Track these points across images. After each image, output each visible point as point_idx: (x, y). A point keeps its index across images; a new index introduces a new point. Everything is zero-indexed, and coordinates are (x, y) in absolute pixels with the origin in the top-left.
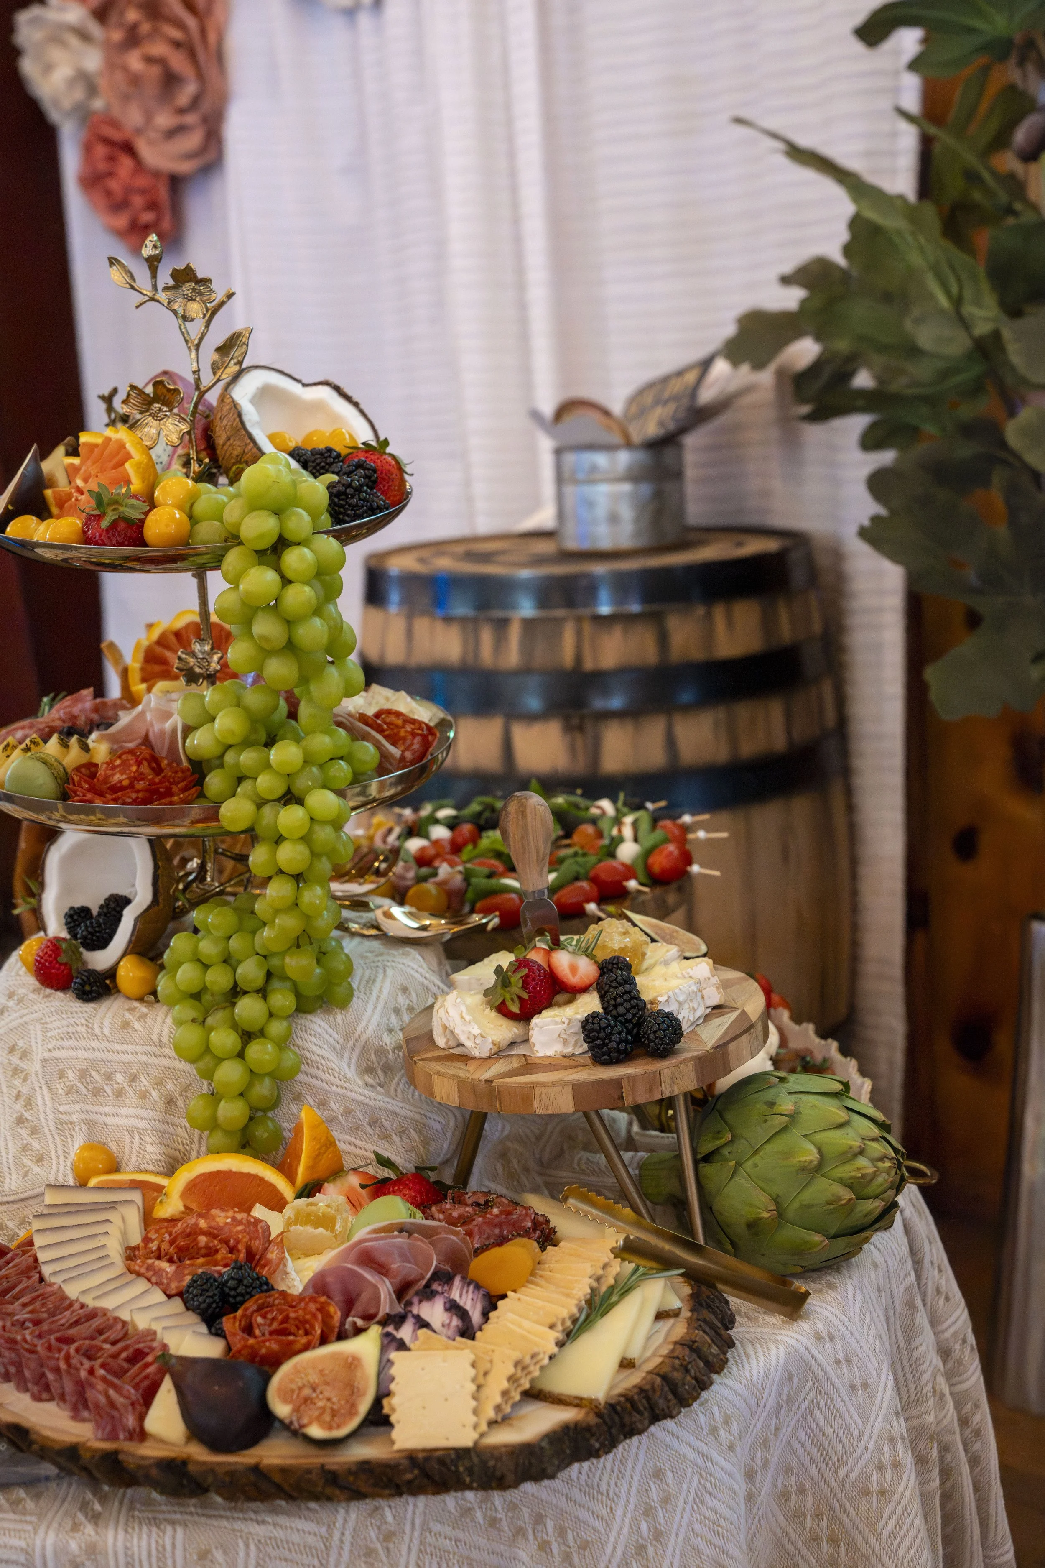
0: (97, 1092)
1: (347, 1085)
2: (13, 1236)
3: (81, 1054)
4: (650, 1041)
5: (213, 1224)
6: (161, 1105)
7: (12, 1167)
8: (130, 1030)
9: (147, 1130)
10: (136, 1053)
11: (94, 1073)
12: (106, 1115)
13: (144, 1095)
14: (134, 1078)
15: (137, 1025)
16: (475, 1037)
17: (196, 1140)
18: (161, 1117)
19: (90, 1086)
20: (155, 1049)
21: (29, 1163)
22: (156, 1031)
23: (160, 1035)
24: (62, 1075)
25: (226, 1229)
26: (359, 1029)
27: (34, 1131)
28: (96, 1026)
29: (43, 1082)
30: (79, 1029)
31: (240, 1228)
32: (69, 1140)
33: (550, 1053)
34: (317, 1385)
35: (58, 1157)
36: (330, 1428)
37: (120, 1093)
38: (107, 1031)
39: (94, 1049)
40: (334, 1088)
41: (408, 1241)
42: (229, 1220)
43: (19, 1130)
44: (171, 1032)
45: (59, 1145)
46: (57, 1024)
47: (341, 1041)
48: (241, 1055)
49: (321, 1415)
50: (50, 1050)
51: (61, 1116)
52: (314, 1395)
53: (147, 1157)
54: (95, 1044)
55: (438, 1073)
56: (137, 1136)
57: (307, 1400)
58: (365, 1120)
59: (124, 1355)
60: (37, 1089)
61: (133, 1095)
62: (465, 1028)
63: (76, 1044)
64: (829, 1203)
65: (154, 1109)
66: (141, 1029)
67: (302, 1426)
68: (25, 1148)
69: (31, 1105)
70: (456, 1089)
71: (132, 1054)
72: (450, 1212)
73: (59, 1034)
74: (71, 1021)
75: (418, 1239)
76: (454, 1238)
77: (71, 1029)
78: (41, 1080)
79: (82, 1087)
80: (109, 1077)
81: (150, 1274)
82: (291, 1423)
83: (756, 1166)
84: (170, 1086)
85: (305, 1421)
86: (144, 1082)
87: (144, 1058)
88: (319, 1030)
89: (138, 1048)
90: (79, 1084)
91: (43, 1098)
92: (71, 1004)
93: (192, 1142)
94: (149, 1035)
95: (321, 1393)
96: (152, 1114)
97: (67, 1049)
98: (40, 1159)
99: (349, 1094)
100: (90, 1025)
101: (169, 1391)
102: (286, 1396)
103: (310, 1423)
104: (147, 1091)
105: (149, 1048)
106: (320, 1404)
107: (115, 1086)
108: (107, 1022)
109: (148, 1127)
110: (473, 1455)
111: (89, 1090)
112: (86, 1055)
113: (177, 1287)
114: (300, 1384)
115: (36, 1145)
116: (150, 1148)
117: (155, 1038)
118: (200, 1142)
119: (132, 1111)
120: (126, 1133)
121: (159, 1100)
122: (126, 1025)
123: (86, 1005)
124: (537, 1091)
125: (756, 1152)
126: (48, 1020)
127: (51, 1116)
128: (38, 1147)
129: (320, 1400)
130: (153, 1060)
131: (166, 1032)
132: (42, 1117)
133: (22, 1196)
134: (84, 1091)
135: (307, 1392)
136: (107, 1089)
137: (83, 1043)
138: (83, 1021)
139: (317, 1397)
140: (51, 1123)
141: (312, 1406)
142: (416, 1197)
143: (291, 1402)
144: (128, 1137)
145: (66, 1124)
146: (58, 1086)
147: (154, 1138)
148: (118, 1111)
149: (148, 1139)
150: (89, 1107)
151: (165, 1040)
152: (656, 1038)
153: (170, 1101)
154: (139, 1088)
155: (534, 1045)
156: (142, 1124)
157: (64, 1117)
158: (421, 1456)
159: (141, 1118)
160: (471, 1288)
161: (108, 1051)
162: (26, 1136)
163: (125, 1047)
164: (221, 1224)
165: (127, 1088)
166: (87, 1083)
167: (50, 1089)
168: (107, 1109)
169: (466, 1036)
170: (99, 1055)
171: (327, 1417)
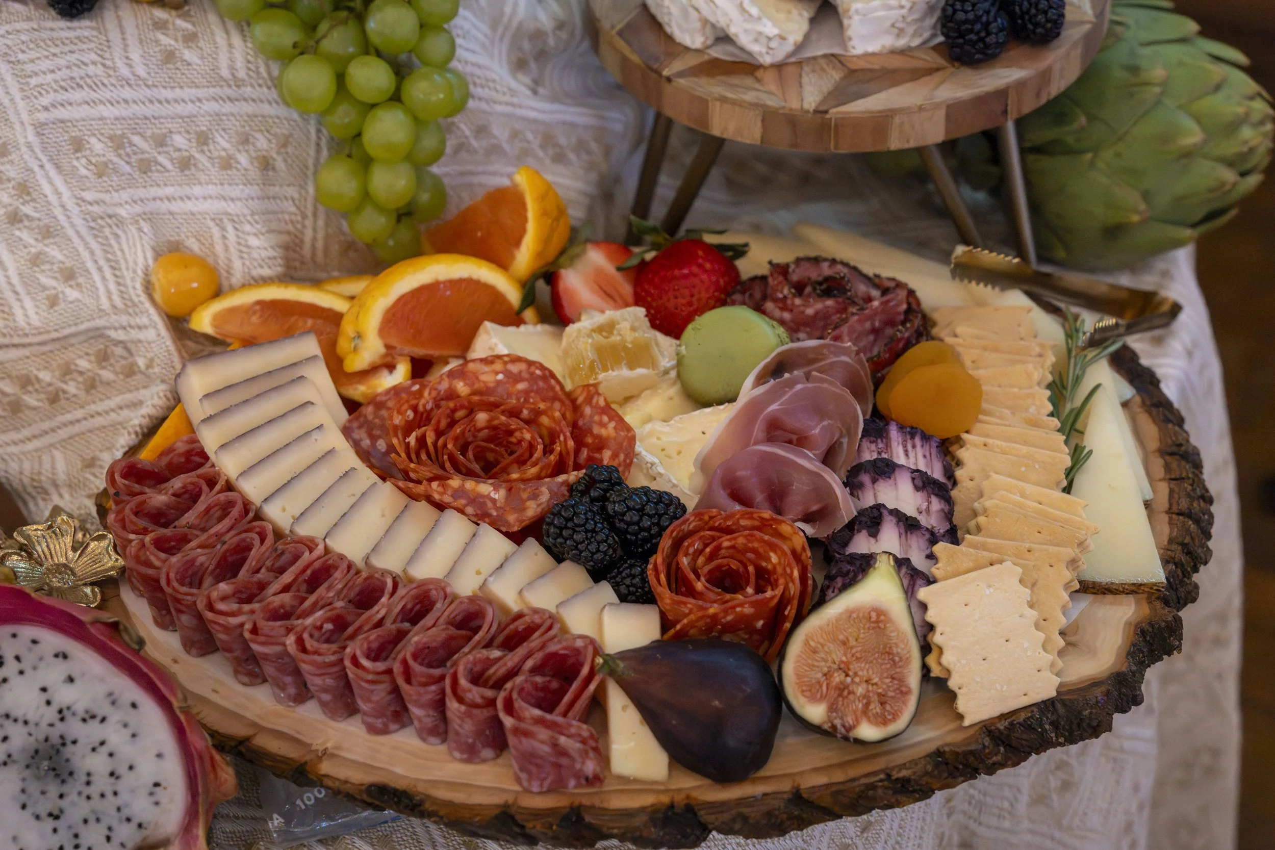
0: (146, 166)
1: (515, 100)
2: (57, 394)
3: (108, 112)
4: (1036, 25)
5: (477, 386)
6: (254, 173)
7: (19, 289)
8: (179, 65)
9: (244, 216)
10: (200, 100)
11: (136, 139)
12: (169, 199)
13: (227, 164)
14: (203, 139)
15: (188, 55)
16: (769, 39)
17: (309, 213)
18: (259, 193)
19: (134, 159)
20: (228, 91)
21: (51, 283)
22: (224, 63)
23: (232, 68)
24: (78, 145)
25: (500, 390)
26: (508, 10)
27: (48, 233)
28: (120, 64)
29: (45, 160)
30: (91, 69)
31: (521, 386)
32: (113, 242)
33: (872, 48)
34: (847, 664)
35: (100, 269)
36: (885, 722)
37: (185, 164)
38: (141, 71)
39: (126, 101)
40: (498, 108)
41: (809, 385)
42: (500, 377)
43: (18, 233)
44: (249, 62)
45: (99, 253)
46: (45, 65)
47: (488, 32)
48: (396, 97)
49: (867, 705)
50: (46, 109)
51: (90, 208)
52: (849, 680)
53: (255, 255)
54: (127, 93)
55: (723, 100)
56: (230, 229)
57: (843, 690)
58: (535, 142)
59: (529, 664)
60: (36, 169)
61: (210, 166)
62: (747, 26)
63: (93, 95)
64: (1211, 191)
65: (248, 183)
66: (199, 62)
67: (849, 729)
68: (36, 260)
69: (29, 194)
70: (759, 123)
71: (192, 102)
72: (802, 308)
73: (56, 81)
74: (72, 58)
75: (822, 381)
76: (845, 358)
77: (76, 73)
78: (41, 156)
79: (122, 163)
80: (161, 142)
81: (461, 502)
82: (834, 727)
83: (1118, 155)
84: (262, 142)
85: (850, 720)
86: (223, 143)
87: (213, 106)
88: (467, 25)
89: (201, 93)
90: (116, 160)
91: (51, 183)
92: (50, 24)
93: (304, 217)
94: (215, 69)
95: (856, 674)
96: (247, 191)
97: (80, 104)
98: (69, 276)
99: (518, 112)
100: (109, 63)
101: (624, 708)
102: (813, 693)
103: (857, 723)
104: (230, 157)
105: (218, 90)
106: (860, 690)
107: (175, 155)
108: (135, 55)
109: (246, 211)
110: (1059, 706)
111: (132, 167)
112: (115, 111)
113: (517, 520)
114: (825, 670)
115: (54, 253)
116: (254, 241)
117: (225, 73)
118: (315, 215)
119: (212, 190)
120: (211, 224)
121: (250, 167)
122: (169, 57)
123: (75, 24)
124: (897, 120)
125: (1120, 139)
126: (21, 56)
127: (75, 210)
128: (60, 257)
129: (858, 684)
130: (228, 108)
131: (240, 64)
132: (58, 212)
133: (55, 335)
134: (127, 169)
135: (838, 678)
136: (161, 159)
137: (107, 94)
138: (94, 57)
139: (853, 681)
140: (78, 221)
141: (851, 697)
142: (718, 281)
143: (822, 698)
144: (216, 232)
145: (102, 218)
146: (75, 163)
147: (258, 226)
148: (187, 190)
149: (248, 228)
150: (141, 193)
151: (242, 74)
152: (1048, 21)
153: (266, 165)
154: (216, 154)
155: (850, 39)
156: (233, 208)
157: (95, 209)
158: (1001, 726)
159: (232, 200)
160: (918, 441)
161: (151, 102)
162: (32, 241)
163: (178, 93)
164: (492, 385)
165: (197, 155)
166: (128, 155)
167: (58, 167)
168: (169, 191)
169: (751, 37)
170: (140, 110)
171: (875, 707)
